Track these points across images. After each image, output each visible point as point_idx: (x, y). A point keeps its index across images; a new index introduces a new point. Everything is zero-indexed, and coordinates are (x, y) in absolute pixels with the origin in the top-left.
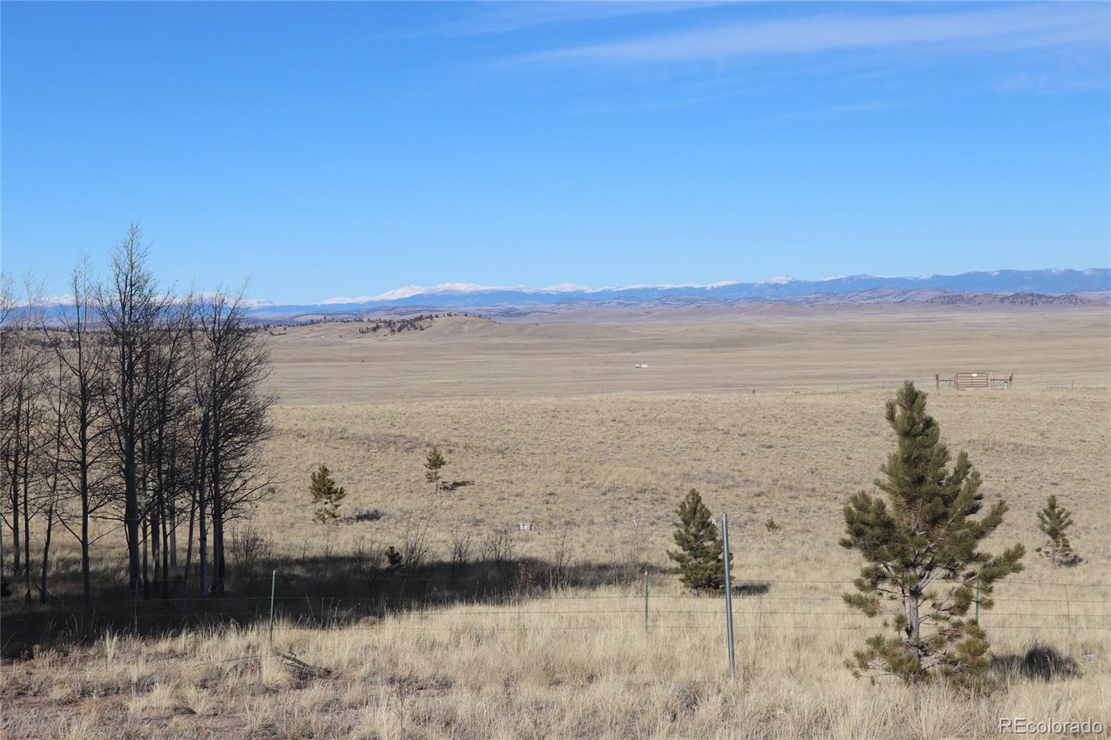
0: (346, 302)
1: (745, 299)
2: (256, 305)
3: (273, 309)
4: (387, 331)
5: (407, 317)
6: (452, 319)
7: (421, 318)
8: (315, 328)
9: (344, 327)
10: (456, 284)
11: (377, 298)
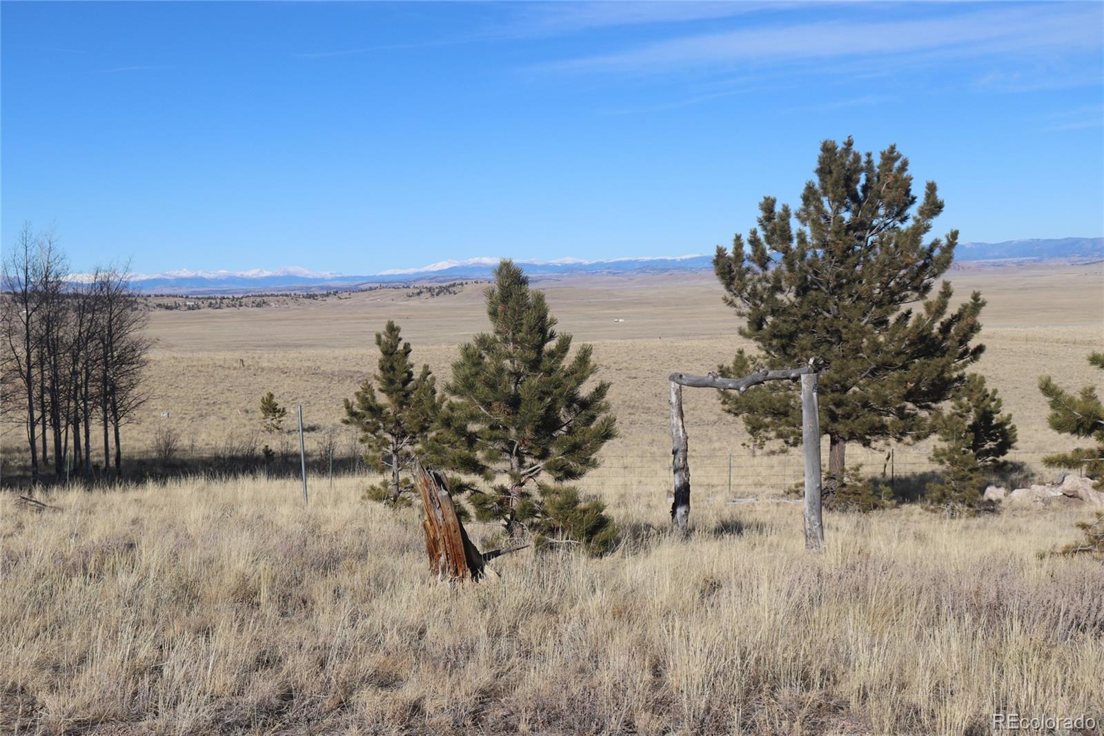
0: (398, 273)
1: (706, 268)
2: (330, 276)
3: (343, 279)
4: (428, 295)
5: (444, 285)
6: (478, 286)
7: (454, 285)
8: (373, 293)
9: (395, 292)
10: (484, 259)
11: (423, 270)
